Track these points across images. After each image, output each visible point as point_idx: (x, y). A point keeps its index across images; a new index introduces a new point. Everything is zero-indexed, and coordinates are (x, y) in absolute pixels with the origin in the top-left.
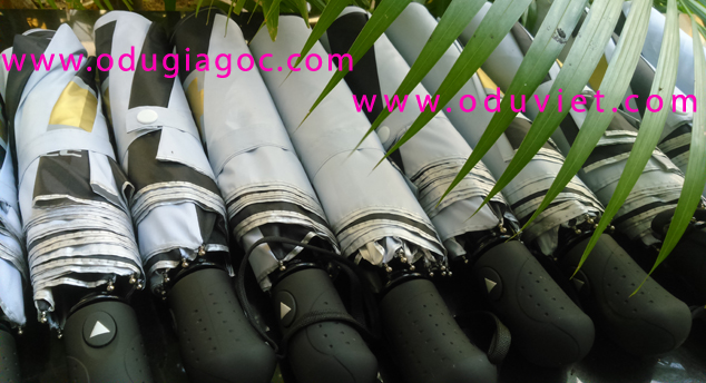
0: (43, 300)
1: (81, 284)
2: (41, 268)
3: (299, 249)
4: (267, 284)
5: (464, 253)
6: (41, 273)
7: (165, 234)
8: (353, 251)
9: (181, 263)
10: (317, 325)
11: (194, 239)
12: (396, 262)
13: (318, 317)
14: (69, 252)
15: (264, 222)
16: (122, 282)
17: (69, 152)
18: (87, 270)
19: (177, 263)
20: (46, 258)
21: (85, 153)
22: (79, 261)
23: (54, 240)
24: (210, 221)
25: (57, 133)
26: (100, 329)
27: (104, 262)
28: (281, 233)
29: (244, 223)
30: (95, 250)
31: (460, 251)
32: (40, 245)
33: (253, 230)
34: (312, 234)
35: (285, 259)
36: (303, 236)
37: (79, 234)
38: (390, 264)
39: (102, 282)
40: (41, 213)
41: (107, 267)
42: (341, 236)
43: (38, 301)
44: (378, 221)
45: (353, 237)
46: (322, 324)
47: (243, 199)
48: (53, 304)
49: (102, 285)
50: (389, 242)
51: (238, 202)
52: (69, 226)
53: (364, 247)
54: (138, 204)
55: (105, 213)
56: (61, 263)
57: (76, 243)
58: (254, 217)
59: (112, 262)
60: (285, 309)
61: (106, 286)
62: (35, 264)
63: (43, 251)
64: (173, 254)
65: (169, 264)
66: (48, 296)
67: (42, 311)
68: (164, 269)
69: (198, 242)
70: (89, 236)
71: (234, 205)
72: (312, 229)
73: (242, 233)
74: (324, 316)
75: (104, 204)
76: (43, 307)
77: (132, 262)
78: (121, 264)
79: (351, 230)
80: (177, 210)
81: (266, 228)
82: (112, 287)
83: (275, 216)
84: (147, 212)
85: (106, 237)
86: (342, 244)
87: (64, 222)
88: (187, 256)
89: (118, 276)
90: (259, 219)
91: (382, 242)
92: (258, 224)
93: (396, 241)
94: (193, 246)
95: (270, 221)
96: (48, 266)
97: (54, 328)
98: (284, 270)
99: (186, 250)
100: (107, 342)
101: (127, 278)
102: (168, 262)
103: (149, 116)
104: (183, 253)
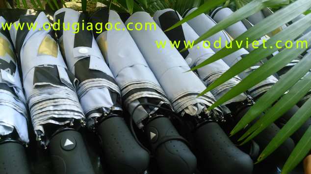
0: (39, 130)
1: (57, 123)
2: (38, 116)
3: (156, 109)
4: (141, 125)
5: (230, 112)
6: (38, 118)
7: (95, 101)
8: (181, 110)
9: (103, 114)
10: (170, 142)
11: (109, 103)
12: (203, 114)
13: (170, 138)
14: (51, 108)
15: (140, 96)
16: (77, 122)
17: (48, 65)
18: (60, 116)
19: (101, 114)
20: (40, 111)
21: (55, 66)
22: (57, 112)
23: (44, 103)
24: (115, 96)
25: (42, 57)
26: (69, 142)
27: (68, 113)
28: (148, 102)
29: (130, 97)
30: (64, 107)
31: (228, 111)
32: (37, 106)
33: (135, 101)
34: (162, 102)
35: (151, 113)
36: (158, 103)
37: (56, 100)
38: (200, 115)
39: (68, 122)
40: (37, 91)
41: (70, 115)
42: (175, 104)
43: (37, 131)
44: (193, 96)
45: (180, 104)
46: (172, 141)
47: (129, 87)
48: (44, 132)
49: (68, 123)
50: (199, 105)
51: (127, 88)
52: (51, 97)
53: (187, 108)
54: (81, 88)
55: (67, 92)
56: (48, 113)
57: (55, 104)
58: (135, 94)
59: (72, 113)
60: (153, 135)
61: (69, 123)
62: (34, 114)
63: (39, 108)
64: (99, 110)
65: (97, 115)
66: (41, 128)
67: (39, 135)
68: (95, 117)
69: (111, 105)
70: (61, 102)
71: (125, 90)
72: (162, 100)
73: (129, 102)
74: (172, 138)
75: (66, 88)
76: (39, 133)
77: (81, 113)
78: (76, 114)
79: (179, 101)
80: (100, 91)
81: (141, 100)
82: (72, 124)
83: (145, 94)
84: (86, 92)
85: (68, 102)
86: (175, 108)
87: (48, 95)
88: (106, 111)
89: (75, 119)
90: (137, 95)
91: (196, 105)
92: (137, 97)
93: (202, 105)
94: (109, 106)
95: (143, 96)
96: (41, 115)
97: (43, 145)
98: (151, 118)
99: (106, 108)
100: (72, 148)
101: (79, 120)
102: (97, 114)
103: (84, 51)
104: (104, 109)
